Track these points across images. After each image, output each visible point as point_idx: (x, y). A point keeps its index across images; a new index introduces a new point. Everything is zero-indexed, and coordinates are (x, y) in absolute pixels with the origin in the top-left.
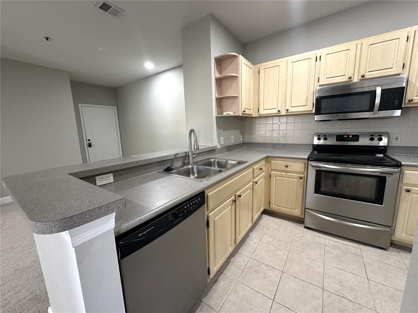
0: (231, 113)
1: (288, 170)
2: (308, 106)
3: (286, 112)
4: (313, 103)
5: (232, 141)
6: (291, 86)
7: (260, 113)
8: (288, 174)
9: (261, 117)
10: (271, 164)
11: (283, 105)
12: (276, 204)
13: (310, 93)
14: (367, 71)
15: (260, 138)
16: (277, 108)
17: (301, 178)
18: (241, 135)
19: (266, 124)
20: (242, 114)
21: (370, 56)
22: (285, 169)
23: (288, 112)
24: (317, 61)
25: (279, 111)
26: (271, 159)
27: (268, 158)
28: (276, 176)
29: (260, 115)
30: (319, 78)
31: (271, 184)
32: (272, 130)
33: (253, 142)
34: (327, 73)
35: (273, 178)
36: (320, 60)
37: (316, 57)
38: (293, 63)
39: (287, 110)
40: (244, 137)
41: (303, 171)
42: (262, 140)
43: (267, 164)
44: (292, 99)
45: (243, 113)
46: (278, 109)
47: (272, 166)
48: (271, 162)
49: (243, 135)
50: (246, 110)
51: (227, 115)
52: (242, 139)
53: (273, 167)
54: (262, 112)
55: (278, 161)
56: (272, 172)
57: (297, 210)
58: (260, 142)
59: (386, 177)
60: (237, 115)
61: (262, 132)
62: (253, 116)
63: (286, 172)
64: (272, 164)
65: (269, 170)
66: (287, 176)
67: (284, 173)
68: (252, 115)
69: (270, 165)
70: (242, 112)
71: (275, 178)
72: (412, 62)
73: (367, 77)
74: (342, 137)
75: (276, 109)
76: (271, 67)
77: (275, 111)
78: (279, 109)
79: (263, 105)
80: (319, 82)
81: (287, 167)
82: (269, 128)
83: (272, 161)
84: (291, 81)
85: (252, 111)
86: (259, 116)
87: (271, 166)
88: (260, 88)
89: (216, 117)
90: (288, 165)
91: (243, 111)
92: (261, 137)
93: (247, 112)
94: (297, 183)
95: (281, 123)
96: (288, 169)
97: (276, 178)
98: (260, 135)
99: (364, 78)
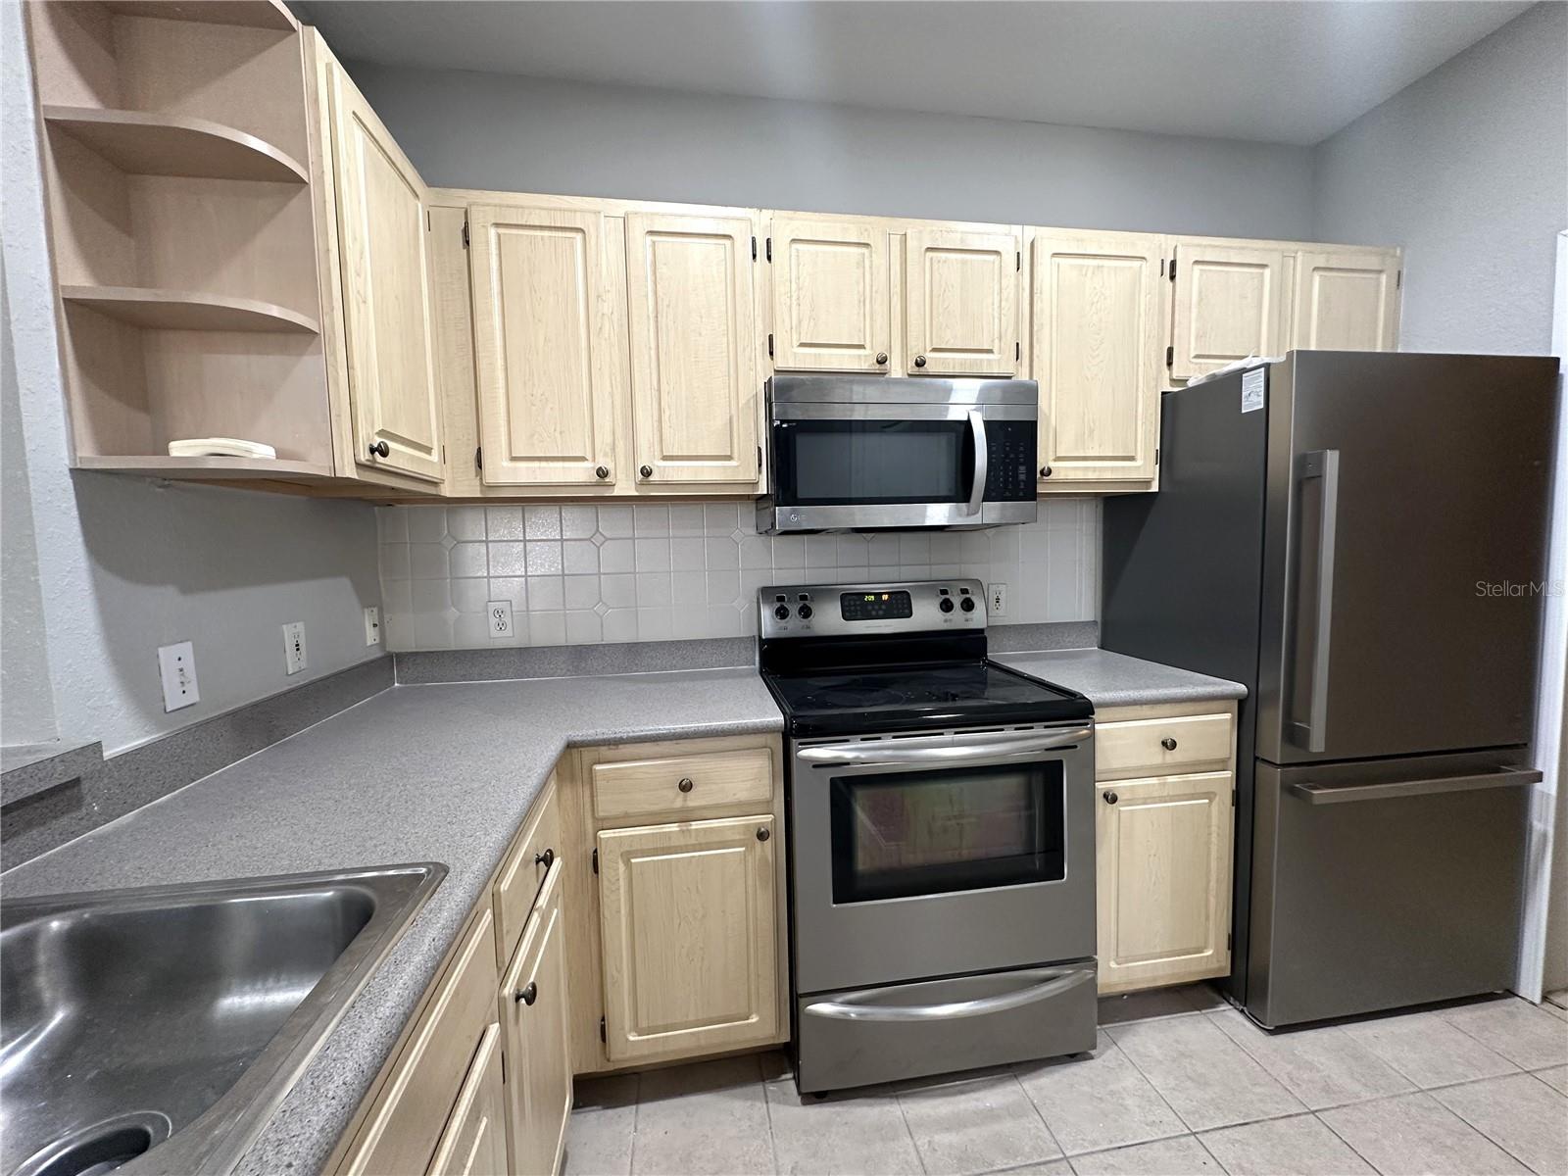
0: (259, 454)
1: (691, 804)
2: (739, 459)
3: (642, 484)
4: (759, 449)
5: (293, 663)
6: (653, 352)
7: (489, 479)
8: (695, 825)
9: (493, 501)
10: (592, 788)
11: (620, 445)
12: (644, 1024)
13: (742, 401)
14: (929, 348)
15: (493, 621)
16: (589, 456)
17: (762, 836)
18: (366, 610)
19: (525, 541)
20: (359, 465)
21: (932, 291)
22: (679, 801)
23: (649, 484)
24: (758, 257)
25: (602, 473)
26: (588, 755)
27: (574, 751)
28: (627, 856)
29: (491, 487)
30: (771, 338)
31: (606, 912)
32: (563, 575)
33: (453, 645)
34: (800, 322)
35: (613, 871)
36: (769, 258)
37: (754, 240)
38: (655, 238)
39: (646, 473)
40: (387, 617)
41: (768, 795)
42: (508, 632)
43: (567, 791)
44: (665, 417)
45: (374, 461)
46: (594, 460)
47: (601, 798)
48: (591, 776)
49: (381, 611)
50: (391, 445)
51: (214, 464)
52: (371, 636)
53: (607, 806)
54: (503, 472)
55: (635, 760)
56: (603, 834)
57: (758, 1012)
58: (498, 644)
59: (1060, 763)
60: (314, 465)
61: (507, 588)
62: (446, 491)
63: (685, 817)
64: (600, 784)
65: (581, 823)
66: (693, 841)
67: (674, 828)
68: (435, 484)
69: (587, 793)
70: (364, 456)
71: (622, 867)
72: (1035, 344)
73: (929, 368)
74: (858, 603)
75: (583, 459)
76: (542, 228)
77: (579, 473)
78: (603, 462)
79: (503, 430)
80: (771, 353)
81: (686, 787)
82: (542, 565)
83: (598, 767)
84: (649, 324)
85: (435, 457)
86: (481, 491)
87: (592, 796)
88: (478, 326)
89: (72, 471)
90: (693, 778)
91: (372, 450)
92: (499, 613)
93: (400, 458)
94: (742, 866)
95: (607, 539)
96: (694, 799)
97: (628, 863)
98: (492, 606)
99: (922, 370)
